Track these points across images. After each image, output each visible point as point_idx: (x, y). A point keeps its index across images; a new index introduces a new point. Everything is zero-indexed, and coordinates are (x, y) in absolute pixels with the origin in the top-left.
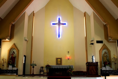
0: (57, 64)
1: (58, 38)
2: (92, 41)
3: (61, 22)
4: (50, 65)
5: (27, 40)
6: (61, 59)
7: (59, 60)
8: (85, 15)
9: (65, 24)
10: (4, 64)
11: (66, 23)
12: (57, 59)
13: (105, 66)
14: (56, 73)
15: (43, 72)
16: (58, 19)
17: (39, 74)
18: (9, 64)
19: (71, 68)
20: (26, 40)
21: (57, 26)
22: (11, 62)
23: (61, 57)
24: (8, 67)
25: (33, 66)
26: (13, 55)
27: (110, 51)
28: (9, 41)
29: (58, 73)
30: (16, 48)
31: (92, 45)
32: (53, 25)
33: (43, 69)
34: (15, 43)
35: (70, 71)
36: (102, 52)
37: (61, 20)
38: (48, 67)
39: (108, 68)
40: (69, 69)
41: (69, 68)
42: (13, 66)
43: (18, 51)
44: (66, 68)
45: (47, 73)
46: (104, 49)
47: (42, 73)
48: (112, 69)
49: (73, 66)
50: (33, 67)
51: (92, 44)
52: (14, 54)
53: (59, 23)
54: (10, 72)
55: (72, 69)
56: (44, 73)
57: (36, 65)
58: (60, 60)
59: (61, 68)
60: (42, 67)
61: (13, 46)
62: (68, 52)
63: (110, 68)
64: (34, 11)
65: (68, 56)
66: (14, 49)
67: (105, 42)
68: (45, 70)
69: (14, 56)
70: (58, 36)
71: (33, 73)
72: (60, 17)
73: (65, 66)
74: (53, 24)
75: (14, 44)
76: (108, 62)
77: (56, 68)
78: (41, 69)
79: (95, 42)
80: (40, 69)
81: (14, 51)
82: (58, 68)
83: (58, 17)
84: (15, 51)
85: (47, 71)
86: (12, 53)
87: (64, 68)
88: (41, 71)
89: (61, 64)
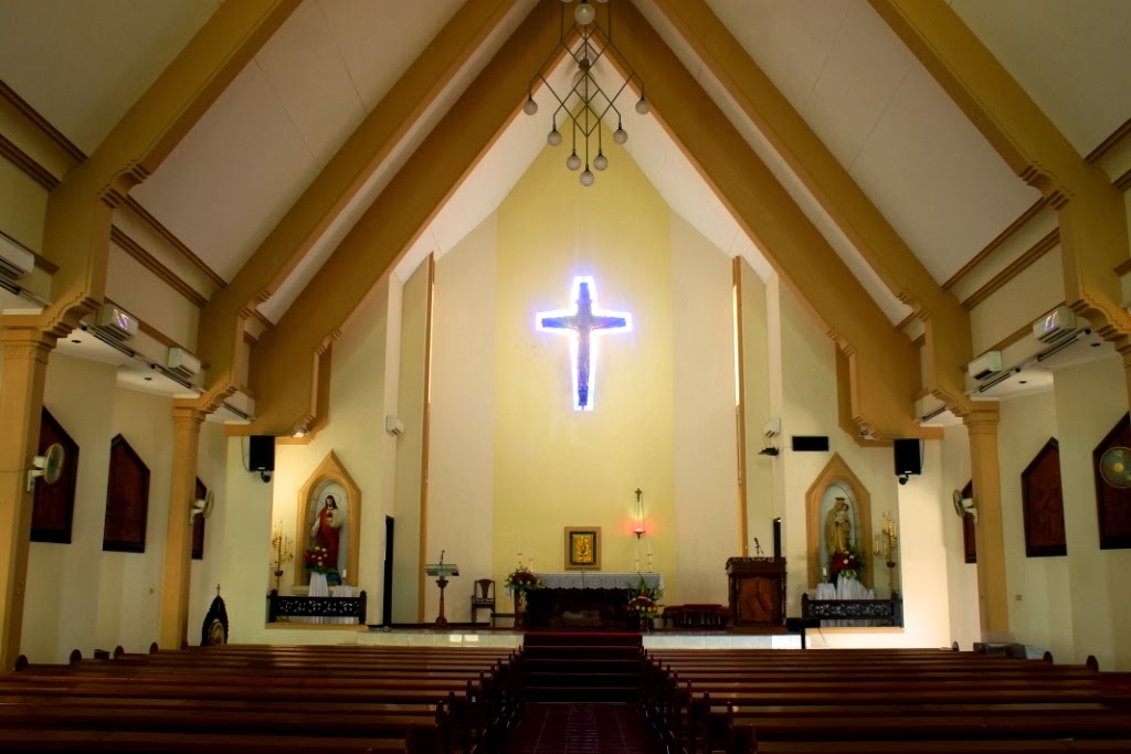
0: (572, 563)
1: (577, 408)
2: (771, 434)
3: (597, 310)
4: (532, 569)
5: (401, 427)
6: (594, 534)
7: (582, 542)
8: (737, 279)
9: (620, 323)
10: (283, 568)
11: (627, 317)
12: (572, 534)
13: (833, 579)
14: (568, 615)
15: (489, 611)
16: (575, 294)
17: (469, 620)
18: (309, 564)
19: (651, 585)
20: (395, 432)
21: (571, 336)
22: (320, 553)
23: (595, 525)
24: (306, 581)
25: (442, 578)
26: (330, 515)
27: (868, 495)
28: (305, 441)
29: (579, 616)
30: (343, 480)
31: (773, 457)
32: (549, 330)
33: (490, 595)
34: (339, 448)
35: (642, 603)
36: (822, 500)
37: (593, 295)
38: (521, 580)
39: (847, 589)
40: (639, 593)
41: (635, 585)
42: (335, 579)
43: (357, 494)
44: (623, 586)
45: (517, 615)
46: (831, 485)
47: (484, 616)
48: (870, 596)
49: (658, 579)
50: (442, 584)
51: (773, 452)
52: (334, 512)
53: (585, 320)
54: (324, 607)
55: (652, 596)
56: (494, 615)
57: (456, 574)
58: (587, 539)
59: (594, 586)
60: (485, 583)
61: (324, 464)
62: (639, 492)
63: (859, 586)
64: (431, 256)
65: (638, 516)
66: (334, 482)
67: (840, 442)
68: (506, 602)
69: (333, 523)
70: (576, 398)
71: (441, 619)
72: (590, 281)
73: (615, 578)
74: (547, 323)
75: (333, 456)
76: (847, 557)
77: (566, 586)
78: (480, 595)
79: (785, 444)
80: (472, 593)
81: (330, 497)
82: (580, 586)
83: (578, 280)
84: (339, 494)
85: (517, 604)
86: (321, 506)
87: (608, 586)
88: (476, 606)
89: (594, 563)
